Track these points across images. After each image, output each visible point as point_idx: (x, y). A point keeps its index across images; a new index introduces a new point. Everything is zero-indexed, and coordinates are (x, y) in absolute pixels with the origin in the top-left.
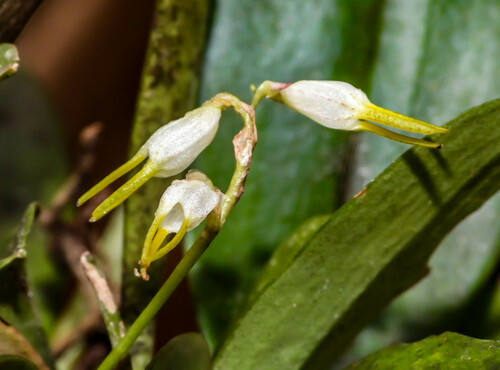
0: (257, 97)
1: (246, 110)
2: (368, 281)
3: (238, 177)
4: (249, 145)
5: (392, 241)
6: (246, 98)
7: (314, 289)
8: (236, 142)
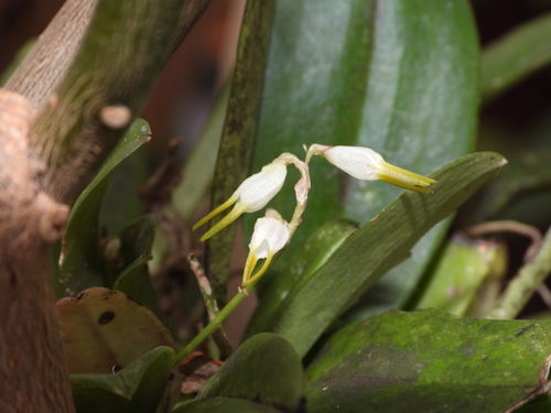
0: (309, 156)
1: (302, 166)
2: (375, 267)
3: (298, 213)
4: (306, 192)
5: (392, 244)
6: (302, 158)
7: (341, 276)
8: (297, 189)
